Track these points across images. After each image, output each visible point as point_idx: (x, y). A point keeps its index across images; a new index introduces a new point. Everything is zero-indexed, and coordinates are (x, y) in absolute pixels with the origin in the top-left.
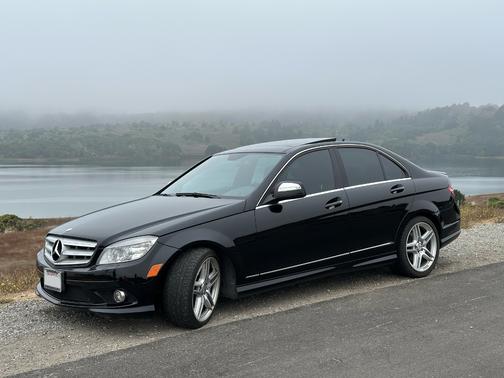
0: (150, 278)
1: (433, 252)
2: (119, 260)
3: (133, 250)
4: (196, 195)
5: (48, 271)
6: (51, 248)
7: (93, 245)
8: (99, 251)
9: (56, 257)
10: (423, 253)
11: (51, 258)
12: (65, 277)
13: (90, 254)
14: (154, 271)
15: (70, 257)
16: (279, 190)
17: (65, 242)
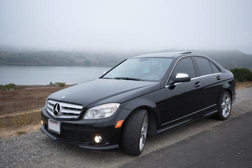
0: (117, 128)
1: (229, 108)
2: (97, 117)
3: (106, 111)
4: (127, 79)
5: (51, 121)
6: (52, 108)
7: (81, 107)
8: (84, 111)
9: (56, 113)
10: (226, 108)
11: (53, 114)
12: (62, 125)
13: (79, 112)
14: (119, 124)
15: (65, 114)
16: (177, 77)
17: (61, 105)
